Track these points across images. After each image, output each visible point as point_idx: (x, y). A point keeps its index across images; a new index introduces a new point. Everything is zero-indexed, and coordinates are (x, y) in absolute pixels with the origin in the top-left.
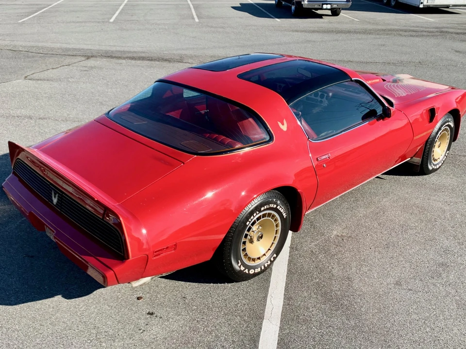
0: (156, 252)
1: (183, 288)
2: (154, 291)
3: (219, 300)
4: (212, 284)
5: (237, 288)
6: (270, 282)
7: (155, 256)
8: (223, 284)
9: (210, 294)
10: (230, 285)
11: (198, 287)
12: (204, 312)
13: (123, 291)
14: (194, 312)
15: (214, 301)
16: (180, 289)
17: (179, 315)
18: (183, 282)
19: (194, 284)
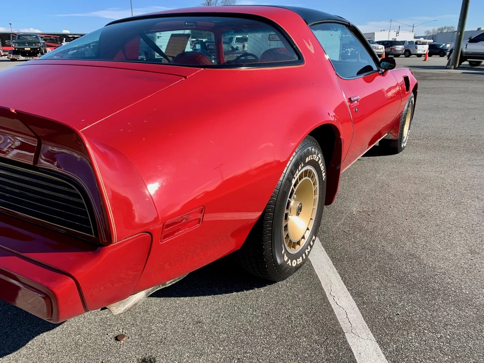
0: (168, 226)
1: (191, 307)
2: (143, 321)
3: (257, 317)
4: (235, 293)
5: (275, 293)
6: (317, 276)
7: (165, 237)
8: (251, 291)
9: (238, 308)
10: (262, 290)
11: (215, 301)
12: (242, 341)
13: (85, 330)
14: (225, 343)
15: (250, 318)
16: (187, 310)
17: (201, 355)
18: (187, 298)
19: (206, 297)
